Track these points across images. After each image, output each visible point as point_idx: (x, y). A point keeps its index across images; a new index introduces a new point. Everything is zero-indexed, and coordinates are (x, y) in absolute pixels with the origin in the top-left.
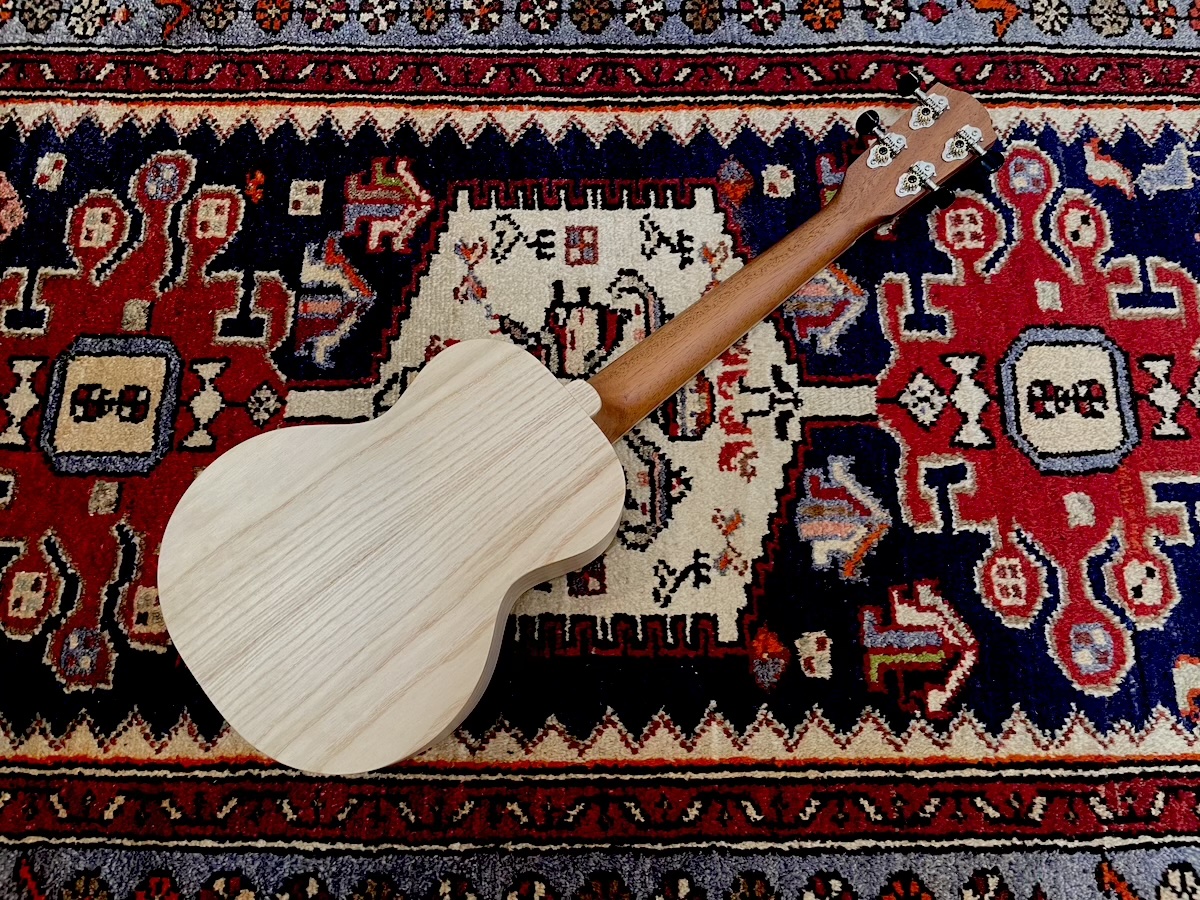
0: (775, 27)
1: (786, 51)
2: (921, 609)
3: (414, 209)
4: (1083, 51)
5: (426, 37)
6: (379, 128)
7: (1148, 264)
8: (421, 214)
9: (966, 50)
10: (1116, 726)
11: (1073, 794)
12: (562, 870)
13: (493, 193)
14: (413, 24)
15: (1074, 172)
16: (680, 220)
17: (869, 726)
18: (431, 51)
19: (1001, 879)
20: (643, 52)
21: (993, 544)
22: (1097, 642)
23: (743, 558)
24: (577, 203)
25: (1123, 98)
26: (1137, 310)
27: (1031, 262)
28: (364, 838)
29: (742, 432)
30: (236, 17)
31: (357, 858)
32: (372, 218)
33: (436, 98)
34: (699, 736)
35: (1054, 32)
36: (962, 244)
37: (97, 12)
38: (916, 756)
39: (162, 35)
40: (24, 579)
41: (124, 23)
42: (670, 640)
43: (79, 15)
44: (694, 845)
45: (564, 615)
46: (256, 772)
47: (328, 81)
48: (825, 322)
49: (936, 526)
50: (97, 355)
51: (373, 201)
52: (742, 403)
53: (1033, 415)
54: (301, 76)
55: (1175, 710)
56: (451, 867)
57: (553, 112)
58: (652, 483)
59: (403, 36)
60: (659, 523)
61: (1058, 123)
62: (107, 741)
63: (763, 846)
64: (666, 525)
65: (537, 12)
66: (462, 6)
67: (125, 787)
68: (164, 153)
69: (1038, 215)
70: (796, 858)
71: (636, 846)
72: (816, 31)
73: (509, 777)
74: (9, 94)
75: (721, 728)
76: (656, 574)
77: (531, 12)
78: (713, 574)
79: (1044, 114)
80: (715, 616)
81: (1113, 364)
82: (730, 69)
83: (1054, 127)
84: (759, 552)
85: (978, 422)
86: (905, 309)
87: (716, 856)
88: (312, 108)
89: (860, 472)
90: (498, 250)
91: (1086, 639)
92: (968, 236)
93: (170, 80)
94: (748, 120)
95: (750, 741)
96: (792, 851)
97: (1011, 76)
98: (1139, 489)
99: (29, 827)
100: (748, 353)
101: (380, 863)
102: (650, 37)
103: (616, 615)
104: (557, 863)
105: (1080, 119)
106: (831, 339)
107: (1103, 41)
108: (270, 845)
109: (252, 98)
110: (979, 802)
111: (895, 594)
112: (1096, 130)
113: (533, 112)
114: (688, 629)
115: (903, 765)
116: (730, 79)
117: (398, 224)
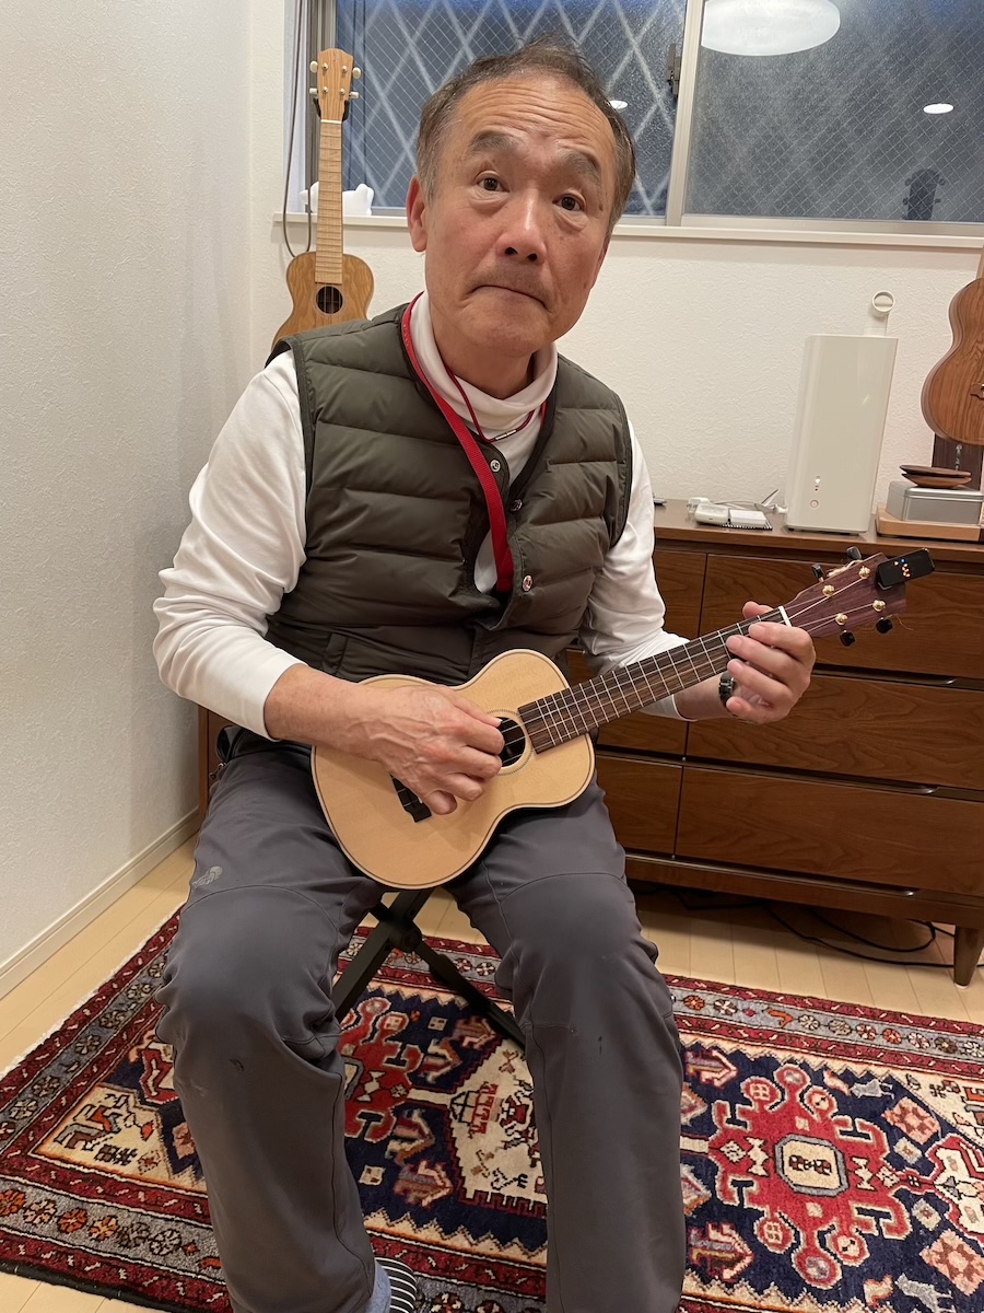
3: (486, 1036)
4: (825, 1038)
7: (856, 1121)
8: (489, 1038)
9: (765, 1028)
10: (829, 1303)
12: (510, 1303)
21: (766, 1215)
22: (821, 1266)
25: (845, 1058)
26: (849, 1137)
27: (793, 1110)
32: (466, 1036)
36: (758, 1097)
38: (714, 1296)
45: (530, 1200)
49: (735, 1203)
51: (468, 1030)
53: (791, 1168)
55: (864, 1301)
68: (377, 998)
69: (798, 1093)
73: (489, 1259)
81: (836, 1156)
85: (762, 1165)
86: (727, 1116)
88: (447, 995)
91: (815, 1264)
92: (761, 1094)
98: (848, 1207)
104: (507, 1299)
106: (687, 1119)
107: (836, 1036)
109: (421, 987)
115: (705, 1298)
117: (477, 1040)
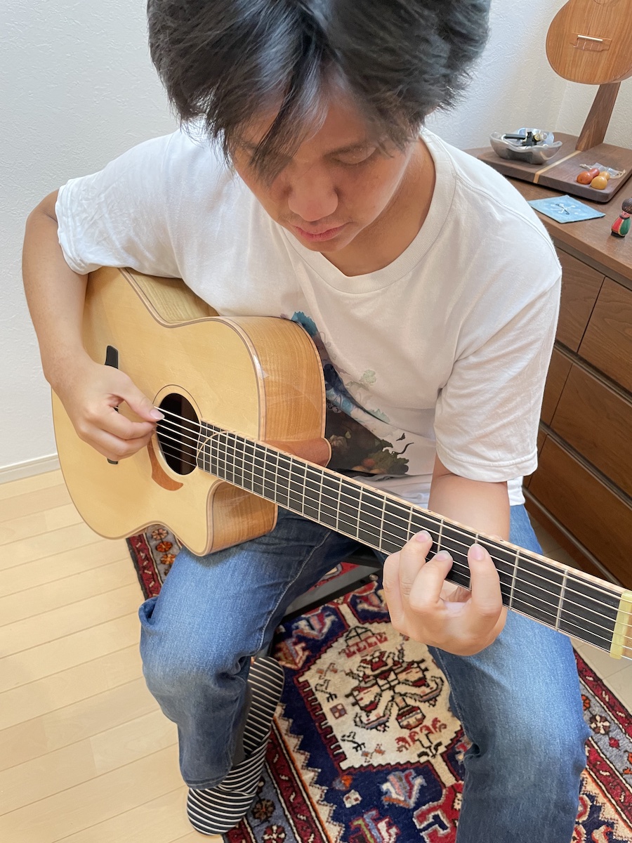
2: (387, 831)
15: (591, 826)
23: (371, 760)
29: (412, 741)
34: (308, 770)
42: (332, 747)
44: (274, 782)
52: (422, 737)
58: (378, 719)
60: (367, 727)
61: (607, 811)
63: (284, 805)
70: (285, 818)
75: (313, 776)
76: (350, 733)
78: (360, 752)
79: (605, 804)
80: (347, 759)
83: (603, 810)
84: (375, 765)
87: (275, 791)
95: (314, 788)
97: (611, 784)
100: (440, 731)
103: (331, 726)
105: (614, 819)
111: (387, 820)
112: (615, 828)
114: (338, 752)
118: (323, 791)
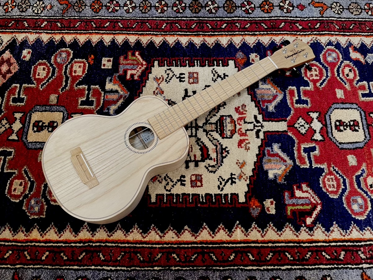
0: (252, 12)
1: (256, 19)
2: (303, 192)
3: (141, 67)
4: (348, 20)
5: (144, 14)
6: (130, 42)
7: (370, 84)
8: (143, 68)
9: (312, 19)
10: (366, 229)
11: (353, 251)
12: (190, 276)
13: (166, 62)
14: (140, 10)
15: (346, 56)
16: (224, 70)
17: (288, 229)
18: (146, 19)
19: (331, 278)
20: (212, 19)
21: (325, 171)
22: (359, 202)
23: (246, 175)
24: (192, 65)
25: (360, 34)
26: (367, 98)
27: (334, 83)
28: (126, 265)
29: (245, 136)
30: (85, 8)
31: (124, 272)
32: (128, 69)
33: (147, 33)
34: (233, 232)
35: (338, 14)
36: (313, 78)
37: (42, 6)
38: (303, 239)
39: (62, 13)
40: (17, 182)
41: (50, 9)
42: (224, 202)
43: (36, 7)
44: (233, 268)
45: (189, 194)
46: (91, 244)
47: (114, 28)
48: (270, 102)
49: (307, 166)
50: (41, 112)
51: (128, 64)
52: (245, 127)
53: (337, 131)
54: (105, 26)
56: (154, 275)
57: (184, 37)
58: (217, 152)
59: (137, 14)
60: (219, 165)
61: (341, 41)
62: (43, 234)
63: (255, 268)
64: (221, 165)
65: (178, 7)
66: (155, 5)
67: (49, 249)
68: (62, 49)
69: (336, 69)
70: (266, 272)
71: (214, 268)
72: (265, 13)
73: (173, 245)
74: (14, 31)
75: (240, 230)
76: (219, 181)
77: (177, 7)
78: (237, 181)
79: (336, 38)
80: (238, 194)
81: (361, 115)
82: (239, 24)
83: (340, 42)
84: (251, 174)
85: (320, 133)
86: (295, 98)
87: (240, 271)
88: (109, 36)
89: (283, 149)
90: (167, 79)
91: (356, 201)
92: (314, 75)
93: (65, 27)
94: (245, 40)
95: (250, 234)
96: (264, 270)
97: (326, 27)
98: (370, 154)
99: (17, 262)
100: (246, 111)
101: (131, 274)
102: (214, 15)
103: (206, 194)
104: (188, 273)
105: (348, 40)
106: (272, 107)
107: (353, 17)
108: (96, 268)
109: (90, 33)
110: (324, 254)
111: (295, 187)
112: (352, 43)
113: (178, 37)
114: (229, 198)
115: (299, 242)
116: (239, 27)
117: (136, 71)
118: (256, 228)
